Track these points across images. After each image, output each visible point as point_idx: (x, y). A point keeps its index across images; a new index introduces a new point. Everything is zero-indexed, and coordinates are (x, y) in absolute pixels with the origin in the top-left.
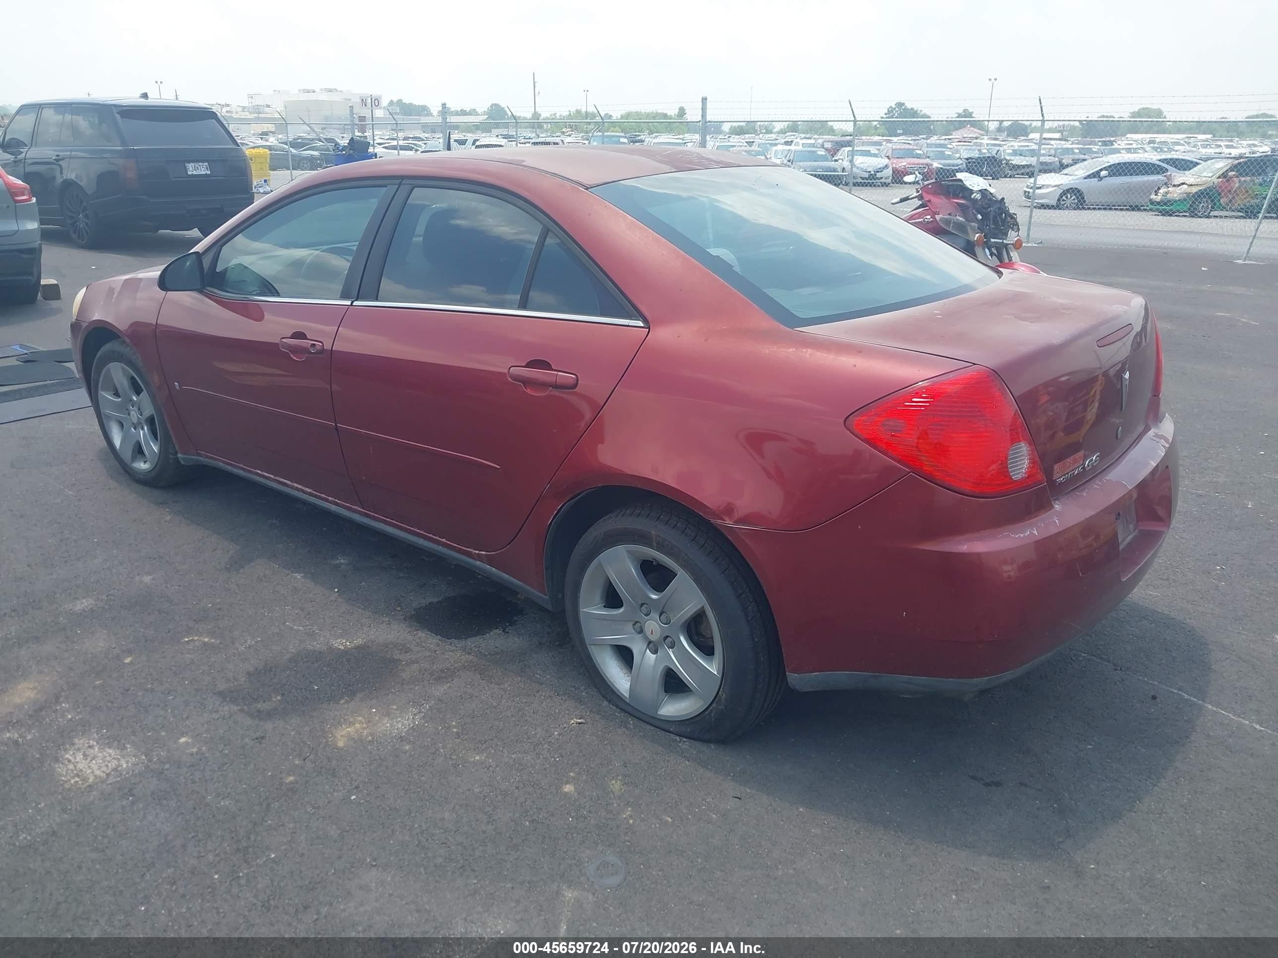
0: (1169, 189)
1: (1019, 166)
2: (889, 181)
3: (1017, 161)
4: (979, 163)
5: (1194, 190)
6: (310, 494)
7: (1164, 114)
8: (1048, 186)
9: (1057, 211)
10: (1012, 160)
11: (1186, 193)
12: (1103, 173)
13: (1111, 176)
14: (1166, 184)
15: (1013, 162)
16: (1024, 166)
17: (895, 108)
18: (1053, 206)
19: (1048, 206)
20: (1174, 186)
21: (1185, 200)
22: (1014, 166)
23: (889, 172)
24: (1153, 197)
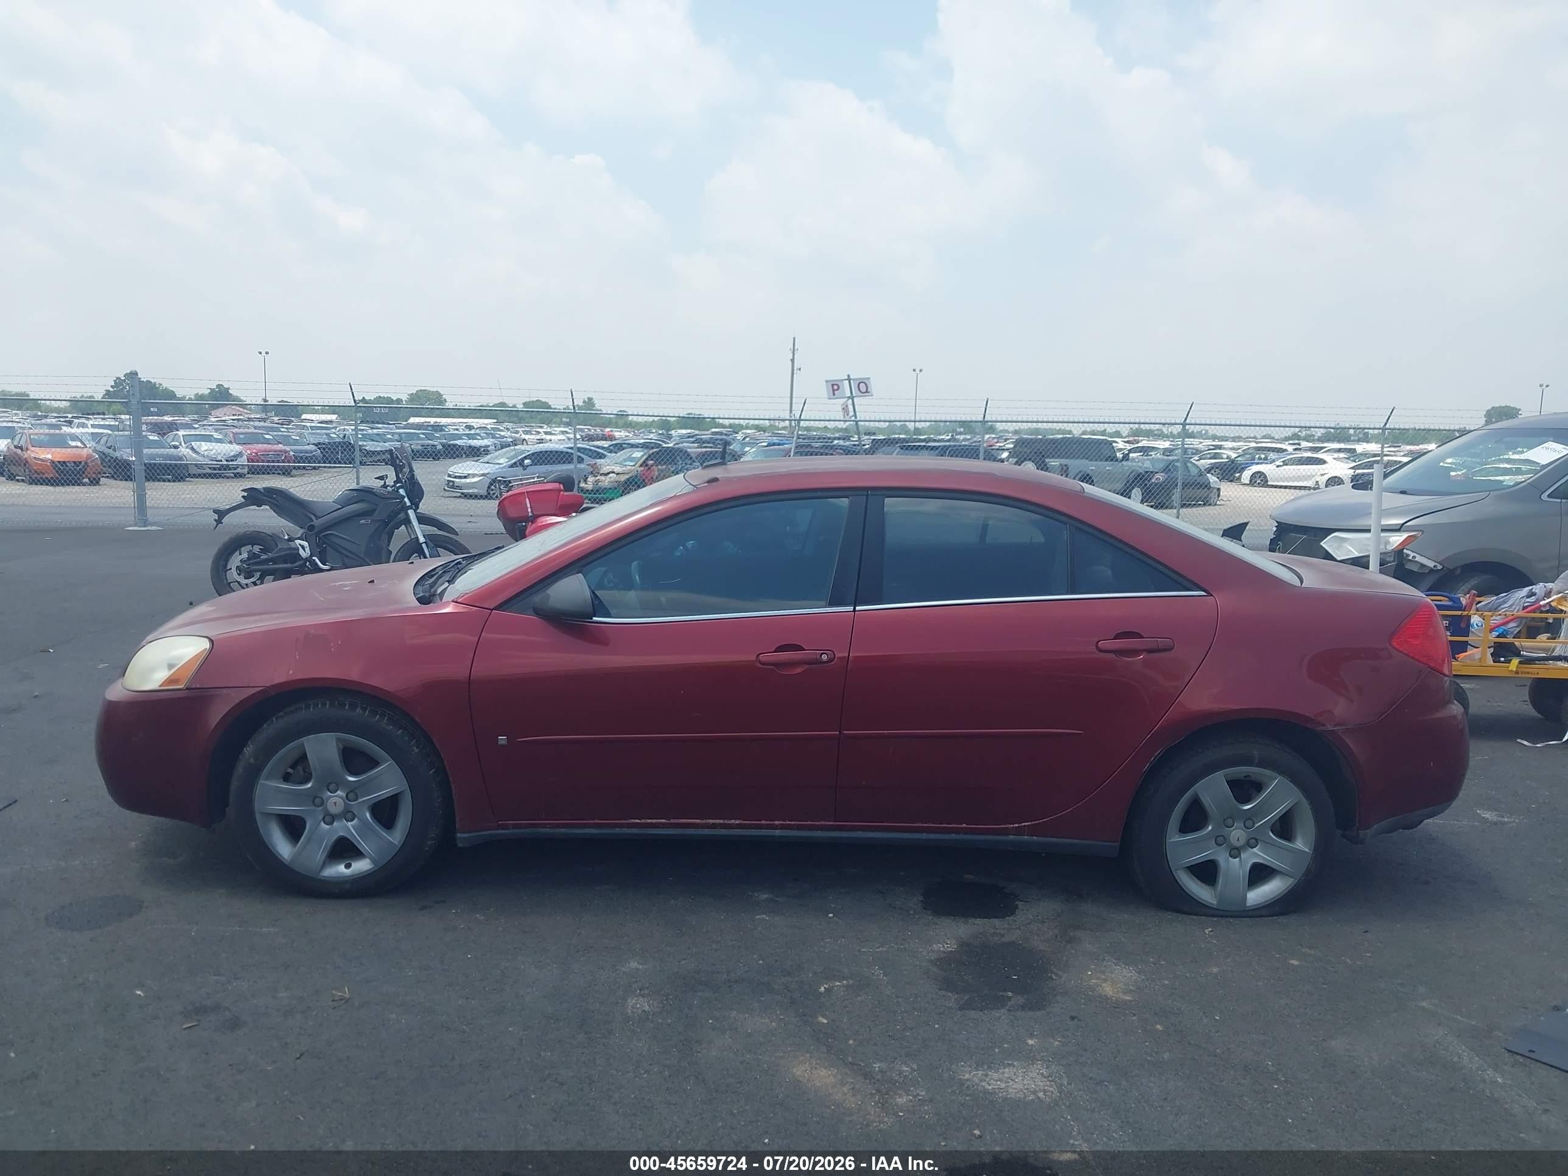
0: (598, 478)
1: (374, 452)
2: (246, 470)
3: (370, 446)
4: (329, 449)
5: (623, 478)
6: (739, 826)
7: (444, 396)
8: (474, 475)
9: (486, 501)
10: (364, 446)
11: (617, 482)
12: (527, 462)
13: (536, 465)
14: (592, 473)
15: (367, 448)
16: (379, 453)
17: (124, 380)
18: (481, 496)
19: (476, 496)
20: (601, 474)
21: (615, 488)
22: (368, 452)
23: (243, 461)
24: (582, 485)
